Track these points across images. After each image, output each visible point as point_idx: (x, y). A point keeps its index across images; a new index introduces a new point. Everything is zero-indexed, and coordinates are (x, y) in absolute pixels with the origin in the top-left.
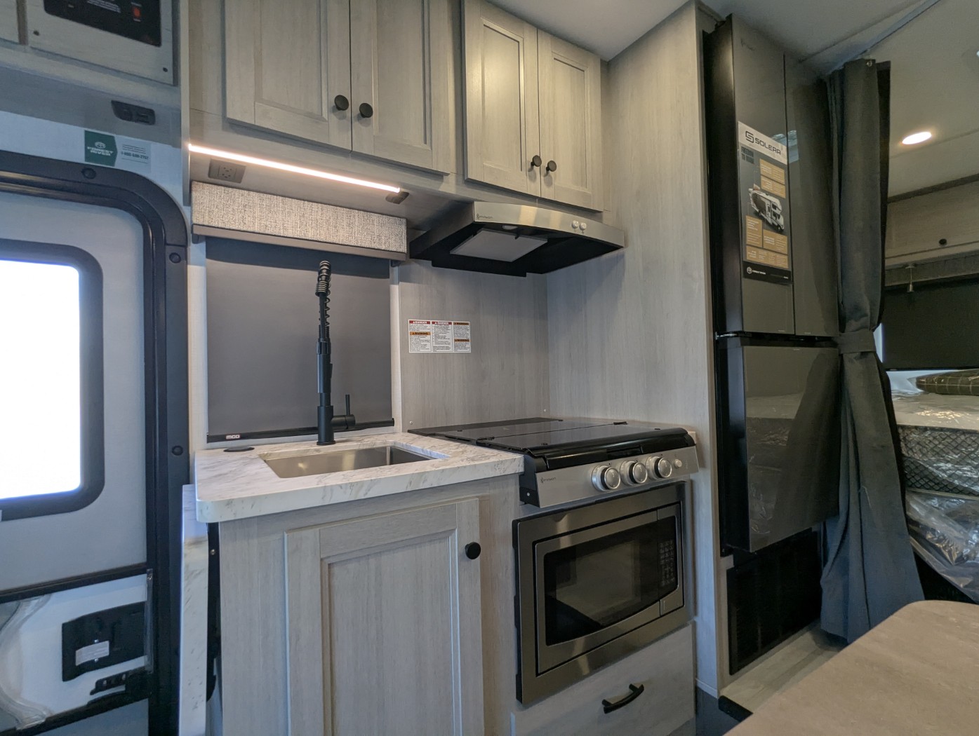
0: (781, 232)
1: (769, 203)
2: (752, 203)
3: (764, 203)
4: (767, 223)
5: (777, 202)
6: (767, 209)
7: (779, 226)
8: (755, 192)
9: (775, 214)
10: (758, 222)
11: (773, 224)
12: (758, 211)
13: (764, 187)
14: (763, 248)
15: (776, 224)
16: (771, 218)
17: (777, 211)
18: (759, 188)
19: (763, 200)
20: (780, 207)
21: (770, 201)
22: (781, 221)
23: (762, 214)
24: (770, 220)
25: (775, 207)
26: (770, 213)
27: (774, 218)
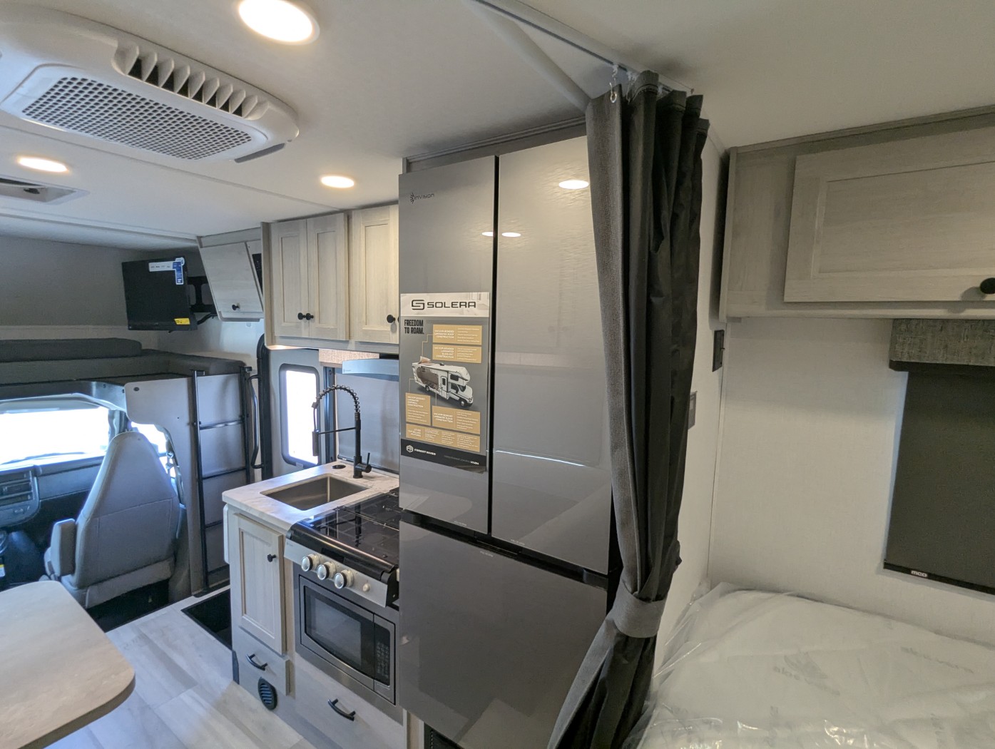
0: (467, 406)
1: (445, 374)
2: (416, 378)
3: (436, 375)
4: (439, 397)
5: (462, 371)
6: (440, 382)
7: (461, 399)
8: (420, 365)
9: (454, 387)
10: (426, 399)
11: (450, 398)
12: (424, 386)
13: (436, 356)
14: (431, 427)
15: (458, 398)
16: (447, 392)
17: (460, 382)
18: (429, 360)
19: (433, 371)
20: (468, 377)
21: (448, 372)
22: (468, 394)
23: (431, 389)
24: (444, 395)
25: (455, 377)
26: (445, 387)
27: (454, 391)
